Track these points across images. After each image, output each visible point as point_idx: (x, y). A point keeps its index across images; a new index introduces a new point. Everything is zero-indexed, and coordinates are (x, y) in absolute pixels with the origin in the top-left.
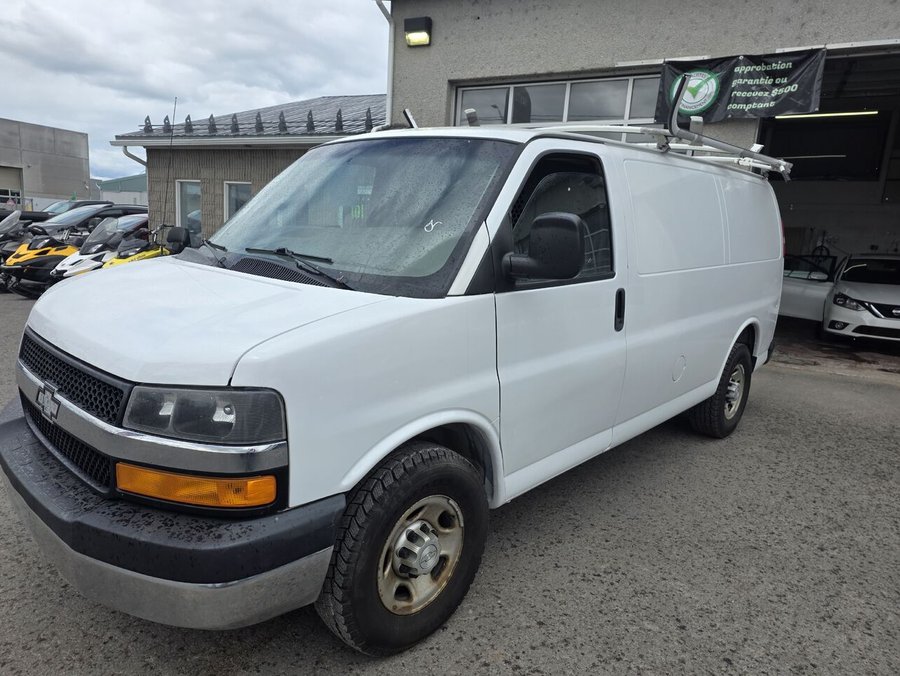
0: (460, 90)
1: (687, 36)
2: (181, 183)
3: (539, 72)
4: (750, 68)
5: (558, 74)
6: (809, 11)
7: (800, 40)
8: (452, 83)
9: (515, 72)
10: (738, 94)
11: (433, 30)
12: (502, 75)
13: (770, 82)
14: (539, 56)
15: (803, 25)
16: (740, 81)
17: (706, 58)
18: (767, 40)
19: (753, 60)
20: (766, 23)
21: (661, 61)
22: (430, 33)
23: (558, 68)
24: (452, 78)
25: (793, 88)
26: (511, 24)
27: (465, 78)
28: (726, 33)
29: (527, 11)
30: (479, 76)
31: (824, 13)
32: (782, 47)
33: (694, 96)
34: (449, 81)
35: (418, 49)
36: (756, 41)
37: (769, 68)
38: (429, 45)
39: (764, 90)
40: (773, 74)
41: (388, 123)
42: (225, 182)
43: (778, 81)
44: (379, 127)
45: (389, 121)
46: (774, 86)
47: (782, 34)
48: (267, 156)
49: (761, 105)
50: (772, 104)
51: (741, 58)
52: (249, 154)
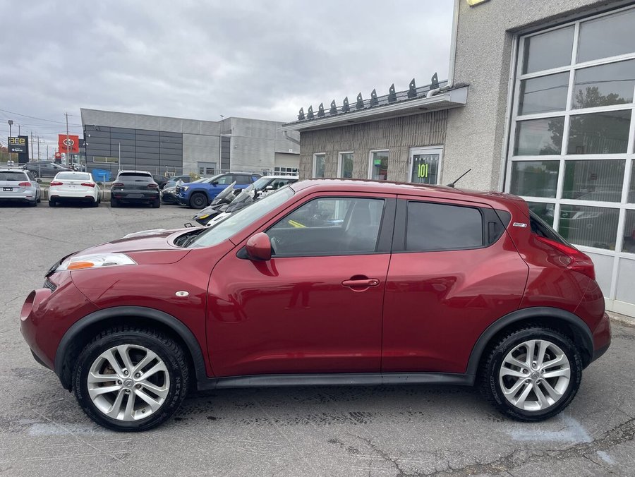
0: (522, 38)
2: (317, 156)
8: (510, 32)
24: (510, 27)
27: (522, 23)
30: (537, 18)
34: (507, 31)
41: (449, 84)
42: (339, 153)
44: (435, 90)
45: (451, 82)
48: (364, 129)
52: (354, 129)
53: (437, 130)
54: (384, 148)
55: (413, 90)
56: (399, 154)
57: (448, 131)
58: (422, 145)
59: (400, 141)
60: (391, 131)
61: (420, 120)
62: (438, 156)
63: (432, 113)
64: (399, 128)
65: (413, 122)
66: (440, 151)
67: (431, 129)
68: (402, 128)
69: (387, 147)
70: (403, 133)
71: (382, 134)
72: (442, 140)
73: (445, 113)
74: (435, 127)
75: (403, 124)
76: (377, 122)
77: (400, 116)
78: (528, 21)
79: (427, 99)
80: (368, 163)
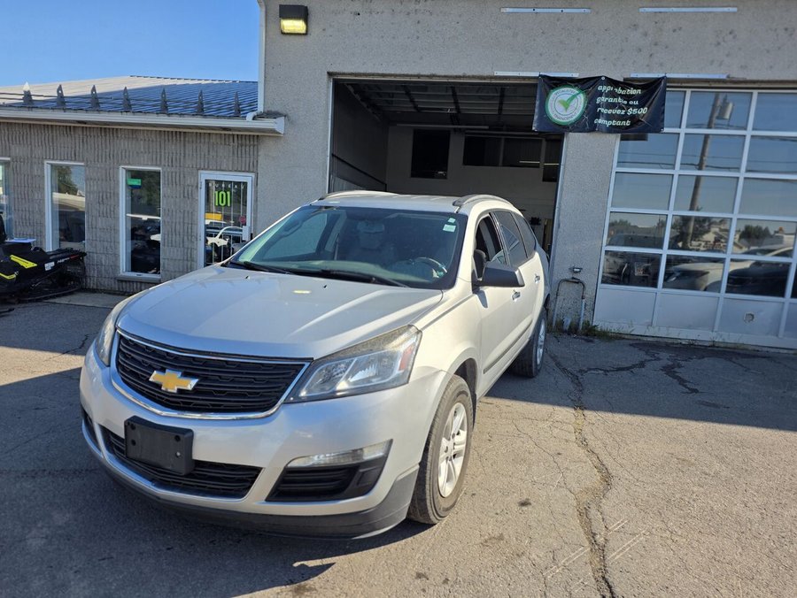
1: (557, 54)
3: (422, 73)
4: (609, 88)
5: (440, 77)
6: (656, 44)
7: (649, 68)
8: (331, 75)
9: (397, 71)
10: (602, 110)
11: (309, 20)
12: (384, 72)
13: (626, 102)
15: (651, 55)
16: (604, 99)
17: (576, 75)
18: (623, 65)
19: (610, 82)
20: (622, 50)
21: (537, 75)
22: (306, 22)
23: (441, 71)
24: (331, 71)
25: (644, 111)
26: (393, 24)
27: (346, 71)
28: (590, 55)
29: (408, 14)
31: (667, 47)
32: (635, 71)
33: (566, 109)
34: (328, 73)
35: (292, 37)
36: (615, 65)
37: (623, 92)
38: (306, 34)
39: (622, 108)
40: (628, 97)
42: (46, 162)
43: (631, 103)
44: (255, 113)
45: (262, 106)
46: (628, 106)
47: (635, 61)
48: (105, 136)
49: (619, 123)
50: (628, 123)
51: (603, 78)
52: (80, 133)
53: (244, 156)
54: (152, 165)
55: (202, 104)
56: (182, 176)
57: (260, 159)
58: (221, 170)
59: (182, 160)
60: (163, 146)
61: (213, 140)
62: (245, 184)
63: (233, 135)
64: (178, 145)
65: (203, 140)
66: (248, 178)
67: (233, 153)
68: (184, 146)
69: (156, 165)
70: (187, 152)
71: (144, 148)
72: (251, 168)
73: (253, 139)
74: (239, 153)
75: (184, 141)
76: (133, 131)
77: (178, 130)
78: (352, 71)
79: (248, 122)
80: (118, 181)
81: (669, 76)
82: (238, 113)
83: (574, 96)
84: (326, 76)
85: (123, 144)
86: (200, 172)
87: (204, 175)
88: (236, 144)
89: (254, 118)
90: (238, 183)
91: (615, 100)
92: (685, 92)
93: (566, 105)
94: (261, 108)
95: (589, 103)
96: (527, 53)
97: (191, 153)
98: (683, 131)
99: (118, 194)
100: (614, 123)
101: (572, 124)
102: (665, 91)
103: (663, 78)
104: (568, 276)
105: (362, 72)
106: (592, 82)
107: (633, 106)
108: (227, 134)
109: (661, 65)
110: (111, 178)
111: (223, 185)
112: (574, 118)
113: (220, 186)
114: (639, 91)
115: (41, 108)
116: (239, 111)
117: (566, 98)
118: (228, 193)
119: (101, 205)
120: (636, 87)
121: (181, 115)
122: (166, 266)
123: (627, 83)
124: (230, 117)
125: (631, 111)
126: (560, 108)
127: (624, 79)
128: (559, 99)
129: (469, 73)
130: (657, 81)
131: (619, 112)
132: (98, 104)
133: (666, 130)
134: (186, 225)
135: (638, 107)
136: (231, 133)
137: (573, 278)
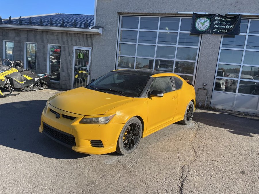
0: (121, 16)
1: (200, 6)
2: (5, 42)
3: (151, 13)
4: (219, 18)
5: (157, 14)
6: (237, 2)
7: (235, 11)
8: (118, 13)
9: (142, 12)
10: (216, 26)
12: (137, 12)
13: (225, 23)
14: (150, 7)
15: (235, 6)
16: (217, 22)
17: (207, 13)
18: (225, 10)
19: (220, 16)
20: (224, 4)
21: (192, 13)
23: (157, 12)
24: (119, 12)
25: (232, 26)
27: (124, 12)
28: (213, 6)
30: (130, 12)
31: (241, 4)
32: (229, 12)
33: (203, 26)
34: (118, 12)
36: (222, 10)
37: (224, 20)
39: (224, 25)
40: (227, 22)
42: (25, 42)
43: (228, 23)
44: (92, 27)
45: (95, 24)
46: (226, 25)
47: (229, 8)
48: (44, 34)
49: (223, 31)
50: (226, 31)
51: (217, 15)
52: (36, 32)
53: (88, 41)
54: (58, 44)
55: (75, 23)
56: (68, 48)
57: (94, 42)
58: (80, 46)
59: (68, 42)
60: (62, 38)
61: (78, 36)
62: (89, 51)
63: (85, 34)
64: (67, 37)
65: (75, 36)
66: (90, 49)
67: (85, 40)
68: (69, 37)
69: (60, 44)
70: (70, 40)
71: (56, 38)
72: (91, 45)
73: (92, 36)
74: (87, 40)
75: (69, 36)
76: (53, 32)
77: (67, 32)
78: (126, 12)
79: (90, 30)
80: (47, 49)
81: (242, 14)
82: (87, 27)
83: (206, 21)
84: (117, 14)
85: (49, 37)
86: (74, 46)
87: (76, 48)
88: (86, 37)
89: (92, 28)
90: (86, 51)
91: (222, 22)
92: (249, 20)
93: (203, 24)
94: (94, 25)
95: (211, 23)
96: (189, 5)
97: (71, 40)
98: (248, 34)
99: (47, 54)
100: (221, 30)
101: (205, 31)
102: (240, 20)
103: (240, 15)
104: (202, 87)
105: (129, 12)
106: (213, 16)
107: (228, 25)
108: (83, 34)
109: (239, 10)
110: (45, 48)
111: (81, 51)
112: (206, 29)
113: (80, 51)
114: (231, 19)
115: (24, 25)
116: (87, 26)
117: (203, 21)
118: (83, 54)
119: (42, 57)
120: (230, 18)
121: (68, 27)
122: (62, 78)
123: (226, 16)
124: (84, 28)
125: (227, 26)
126: (200, 25)
127: (225, 15)
128: (200, 22)
129: (168, 13)
130: (238, 16)
131: (223, 27)
132: (42, 23)
133: (240, 34)
134: (68, 65)
135: (230, 25)
136: (84, 33)
137: (203, 88)
